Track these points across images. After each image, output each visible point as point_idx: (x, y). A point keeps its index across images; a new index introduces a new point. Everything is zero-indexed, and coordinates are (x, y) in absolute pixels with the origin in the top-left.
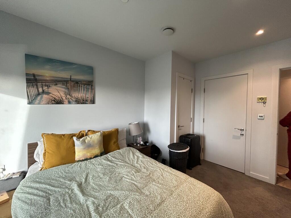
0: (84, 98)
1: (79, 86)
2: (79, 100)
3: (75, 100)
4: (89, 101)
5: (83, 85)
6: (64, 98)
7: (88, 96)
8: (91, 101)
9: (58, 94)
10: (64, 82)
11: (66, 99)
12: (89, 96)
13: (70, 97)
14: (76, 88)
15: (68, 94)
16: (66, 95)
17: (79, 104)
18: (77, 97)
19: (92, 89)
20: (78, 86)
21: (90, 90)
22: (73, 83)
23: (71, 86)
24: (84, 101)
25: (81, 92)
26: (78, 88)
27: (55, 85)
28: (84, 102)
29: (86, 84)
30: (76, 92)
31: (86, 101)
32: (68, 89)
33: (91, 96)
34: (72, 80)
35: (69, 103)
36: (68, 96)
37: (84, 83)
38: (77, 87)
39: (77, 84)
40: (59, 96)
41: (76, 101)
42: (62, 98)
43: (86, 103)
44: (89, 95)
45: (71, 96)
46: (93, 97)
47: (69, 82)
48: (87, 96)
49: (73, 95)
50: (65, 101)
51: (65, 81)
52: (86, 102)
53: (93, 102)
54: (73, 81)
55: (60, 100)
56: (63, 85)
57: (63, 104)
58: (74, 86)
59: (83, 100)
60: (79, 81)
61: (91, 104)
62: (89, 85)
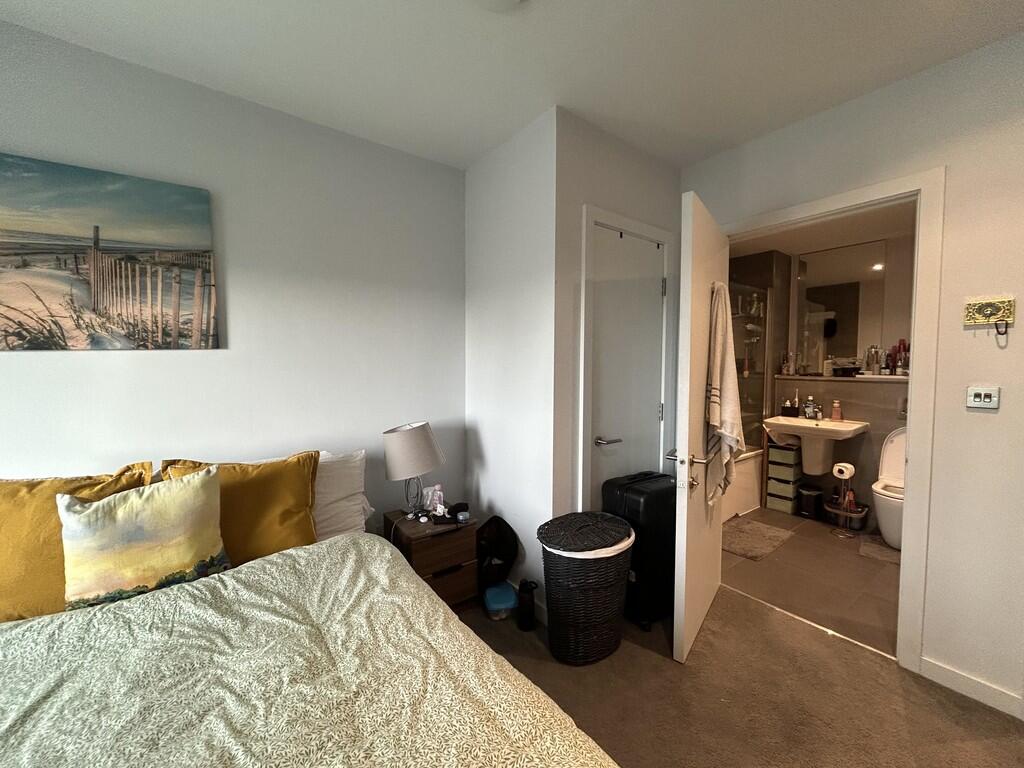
0: (171, 322)
1: (143, 273)
2: (146, 331)
3: (123, 332)
4: (196, 335)
5: (160, 270)
6: (68, 324)
7: (191, 317)
8: (205, 336)
9: (37, 306)
10: (66, 254)
11: (78, 326)
12: (194, 313)
13: (97, 321)
14: (127, 281)
15: (88, 308)
16: (75, 311)
17: (147, 348)
18: (132, 321)
19: (205, 285)
20: (134, 270)
21: (197, 290)
22: (107, 261)
23: (100, 272)
24: (169, 335)
25: (154, 299)
26: (138, 279)
27: (17, 267)
28: (169, 340)
29: (174, 265)
30: (127, 298)
31: (181, 335)
32: (88, 283)
33: (205, 316)
34: (101, 244)
35: (96, 343)
36: (88, 316)
37: (169, 257)
38: (134, 276)
39: (130, 263)
40: (44, 315)
41: (129, 336)
42: (56, 323)
43: (179, 347)
44: (196, 311)
45: (100, 315)
46: (212, 321)
47: (91, 253)
48: (184, 315)
49: (114, 312)
50: (72, 338)
51: (67, 250)
52: (182, 341)
53: (216, 339)
54: (108, 251)
55: (45, 332)
56: (60, 268)
57: (64, 348)
58: (115, 273)
59: (166, 334)
60: (143, 252)
61: (206, 348)
62: (191, 267)
